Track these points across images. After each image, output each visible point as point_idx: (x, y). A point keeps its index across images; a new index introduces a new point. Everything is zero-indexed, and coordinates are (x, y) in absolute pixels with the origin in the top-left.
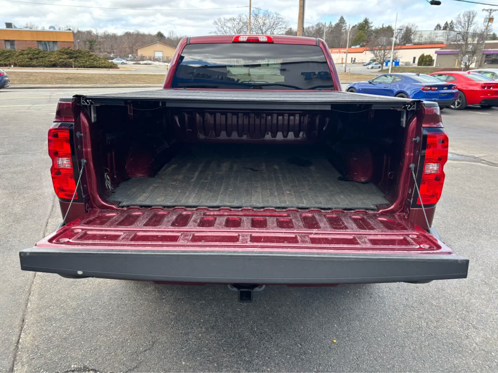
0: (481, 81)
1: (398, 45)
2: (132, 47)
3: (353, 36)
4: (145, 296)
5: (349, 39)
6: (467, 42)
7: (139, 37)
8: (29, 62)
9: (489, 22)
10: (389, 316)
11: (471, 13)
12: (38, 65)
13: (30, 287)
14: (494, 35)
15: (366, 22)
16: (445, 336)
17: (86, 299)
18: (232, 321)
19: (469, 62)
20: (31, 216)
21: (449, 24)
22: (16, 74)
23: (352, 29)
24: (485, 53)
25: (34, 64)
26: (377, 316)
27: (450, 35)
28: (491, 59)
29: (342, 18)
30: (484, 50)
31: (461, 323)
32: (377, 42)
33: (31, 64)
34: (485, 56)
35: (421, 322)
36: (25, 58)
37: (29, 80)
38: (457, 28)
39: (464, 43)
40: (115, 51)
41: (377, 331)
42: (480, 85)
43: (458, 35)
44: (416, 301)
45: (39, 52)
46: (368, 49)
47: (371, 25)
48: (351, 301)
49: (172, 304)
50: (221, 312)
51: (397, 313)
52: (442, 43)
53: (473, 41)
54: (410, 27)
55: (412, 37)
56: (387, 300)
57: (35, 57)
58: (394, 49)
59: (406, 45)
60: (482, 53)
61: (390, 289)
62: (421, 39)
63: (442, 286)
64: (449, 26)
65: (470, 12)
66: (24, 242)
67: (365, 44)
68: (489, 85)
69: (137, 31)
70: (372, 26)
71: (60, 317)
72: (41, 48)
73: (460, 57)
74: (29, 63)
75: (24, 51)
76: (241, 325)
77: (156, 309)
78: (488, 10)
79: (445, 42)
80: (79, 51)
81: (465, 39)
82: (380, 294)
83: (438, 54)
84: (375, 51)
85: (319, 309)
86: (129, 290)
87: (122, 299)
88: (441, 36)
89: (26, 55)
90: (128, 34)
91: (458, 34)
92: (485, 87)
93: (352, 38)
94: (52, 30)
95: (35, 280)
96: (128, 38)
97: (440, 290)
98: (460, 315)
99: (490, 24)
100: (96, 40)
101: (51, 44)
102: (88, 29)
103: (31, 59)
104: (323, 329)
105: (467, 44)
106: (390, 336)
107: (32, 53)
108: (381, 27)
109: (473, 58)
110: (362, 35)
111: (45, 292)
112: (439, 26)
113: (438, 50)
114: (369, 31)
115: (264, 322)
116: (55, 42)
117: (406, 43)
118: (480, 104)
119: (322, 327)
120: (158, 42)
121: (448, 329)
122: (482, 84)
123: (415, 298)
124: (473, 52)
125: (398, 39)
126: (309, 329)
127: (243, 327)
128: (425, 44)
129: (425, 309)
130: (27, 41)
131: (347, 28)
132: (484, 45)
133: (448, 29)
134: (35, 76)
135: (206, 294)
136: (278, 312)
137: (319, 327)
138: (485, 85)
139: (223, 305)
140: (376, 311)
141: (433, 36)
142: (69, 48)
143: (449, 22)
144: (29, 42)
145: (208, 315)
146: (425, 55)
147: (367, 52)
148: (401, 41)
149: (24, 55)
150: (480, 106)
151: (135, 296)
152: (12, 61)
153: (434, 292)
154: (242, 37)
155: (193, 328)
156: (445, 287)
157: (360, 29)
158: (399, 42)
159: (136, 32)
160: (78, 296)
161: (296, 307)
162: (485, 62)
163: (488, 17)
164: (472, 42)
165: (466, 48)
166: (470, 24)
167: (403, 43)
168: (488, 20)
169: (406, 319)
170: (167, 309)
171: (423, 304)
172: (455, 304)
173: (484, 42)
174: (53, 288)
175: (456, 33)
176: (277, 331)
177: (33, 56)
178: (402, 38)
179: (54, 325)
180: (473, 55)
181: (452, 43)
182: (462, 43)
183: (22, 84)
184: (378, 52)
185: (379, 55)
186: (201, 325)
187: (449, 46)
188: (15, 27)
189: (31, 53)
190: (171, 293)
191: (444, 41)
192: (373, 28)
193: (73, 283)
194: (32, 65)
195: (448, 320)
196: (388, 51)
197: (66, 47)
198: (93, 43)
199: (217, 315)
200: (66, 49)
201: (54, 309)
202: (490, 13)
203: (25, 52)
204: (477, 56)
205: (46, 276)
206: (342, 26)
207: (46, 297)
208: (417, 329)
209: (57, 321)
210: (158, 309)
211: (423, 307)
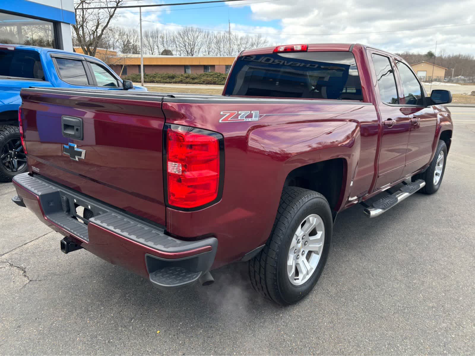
120: (423, 61)
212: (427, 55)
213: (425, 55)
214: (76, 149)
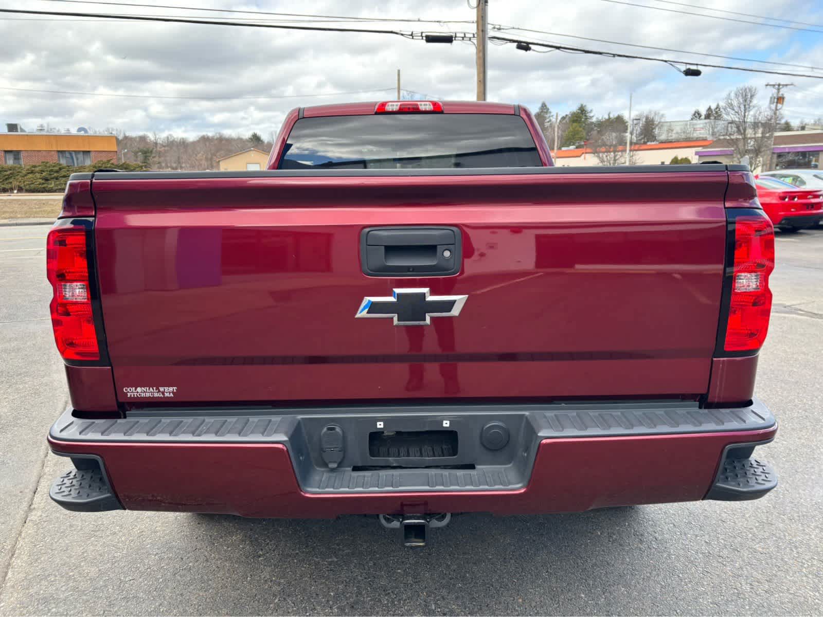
0: (777, 189)
1: (636, 144)
2: (211, 159)
3: (564, 131)
4: (225, 551)
5: (558, 136)
6: (745, 135)
7: (223, 142)
8: (43, 184)
9: (777, 103)
10: (681, 575)
11: (748, 91)
12: (57, 189)
13: (14, 543)
14: (787, 124)
15: (582, 110)
16: (788, 608)
17: (115, 562)
18: (389, 593)
19: (751, 166)
20: (26, 421)
21: (713, 110)
22: (20, 203)
23: (560, 121)
24: (776, 151)
25: (52, 188)
26: (658, 575)
27: (717, 127)
28: (787, 160)
29: (544, 106)
30: (773, 147)
31: (814, 582)
32: (603, 140)
33: (47, 187)
34: (775, 156)
35: (741, 584)
36: (38, 179)
37: (41, 211)
38: (728, 114)
39: (741, 137)
40: (183, 165)
41: (662, 604)
42: (777, 194)
43: (730, 125)
44: (725, 546)
45: (60, 169)
46: (588, 150)
47: (591, 115)
48: (605, 549)
49: (275, 565)
50: (367, 576)
51: (693, 570)
52: (705, 140)
53: (755, 134)
54: (651, 116)
55: (656, 131)
56: (672, 545)
57: (53, 176)
58: (631, 150)
59: (649, 143)
60: (771, 151)
61: (674, 525)
62: (670, 134)
63: (768, 517)
64: (714, 112)
65: (746, 89)
66: (11, 464)
67: (583, 143)
68: (792, 195)
69: (219, 133)
70: (593, 116)
71: (65, 595)
72: (63, 162)
73: (735, 159)
74: (43, 186)
75: (35, 167)
76: (406, 600)
77: (247, 575)
78: (774, 85)
79: (710, 138)
80: (125, 166)
81: (742, 131)
82: (657, 535)
83: (700, 156)
84: (601, 155)
85: (549, 566)
86: (197, 541)
87: (182, 559)
88: (702, 129)
89: (39, 173)
90: (204, 139)
91: (729, 123)
92: (786, 198)
93: (562, 135)
94: (82, 133)
95: (24, 530)
96: (206, 145)
97: (765, 525)
98: (808, 567)
99: (779, 106)
100: (153, 149)
101: (81, 156)
102: (141, 133)
103: (47, 180)
104: (561, 603)
105: (745, 139)
106: (686, 611)
107: (49, 169)
108: (607, 117)
109: (758, 159)
110: (578, 130)
111: (41, 550)
112: (699, 114)
113: (700, 149)
114: (588, 125)
115: (449, 593)
116: (87, 153)
117: (648, 141)
118: (779, 226)
119: (557, 599)
120: (252, 149)
121: (791, 594)
122: (780, 193)
123: (722, 541)
124: (756, 150)
125: (635, 135)
126: (534, 604)
127: (410, 603)
128: (678, 141)
129: (743, 561)
130: (40, 151)
131: (553, 120)
132: (773, 139)
133: (712, 118)
134: (51, 204)
135: (338, 545)
136: (473, 573)
137: (552, 599)
138: (785, 195)
139: (371, 564)
140: (655, 567)
141: (690, 130)
142: (109, 161)
143: (713, 107)
144: (44, 153)
145: (343, 582)
146: (679, 158)
147: (587, 155)
148: (640, 138)
149: (35, 173)
150: (779, 228)
151: (206, 553)
152: (15, 183)
153: (755, 529)
154: (390, 104)
155: (315, 609)
156: (772, 519)
157: (574, 121)
158: (637, 141)
159: (218, 136)
160: (101, 555)
161: (505, 563)
162: (777, 165)
163: (775, 95)
164: (753, 136)
165: (744, 145)
166: (747, 106)
167: (643, 140)
168: (776, 100)
169: (711, 578)
170: (266, 574)
171: (738, 551)
172: (796, 547)
173: (772, 134)
174: (56, 542)
175: (726, 123)
176: (473, 609)
177: (51, 175)
178: (641, 134)
179: (54, 610)
180: (757, 155)
181: (722, 137)
182: (738, 137)
183: (29, 217)
184: (604, 156)
185: (607, 159)
186: (331, 603)
187: (718, 142)
188: (22, 130)
189: (47, 171)
190: (274, 544)
191: (708, 136)
192: (594, 120)
193: (92, 533)
194: (47, 189)
195: (788, 577)
196: (620, 153)
197: (105, 160)
198: (148, 154)
199: (359, 582)
200: (105, 163)
201: (55, 580)
202: (779, 89)
203: (37, 169)
204: (763, 157)
205: (44, 522)
206: (545, 117)
207: (42, 559)
208: (734, 598)
209: (61, 602)
210: (249, 575)
211: (740, 557)
212: (251, 139)
213: (249, 139)
214: (426, 290)
